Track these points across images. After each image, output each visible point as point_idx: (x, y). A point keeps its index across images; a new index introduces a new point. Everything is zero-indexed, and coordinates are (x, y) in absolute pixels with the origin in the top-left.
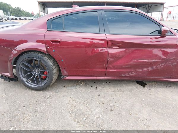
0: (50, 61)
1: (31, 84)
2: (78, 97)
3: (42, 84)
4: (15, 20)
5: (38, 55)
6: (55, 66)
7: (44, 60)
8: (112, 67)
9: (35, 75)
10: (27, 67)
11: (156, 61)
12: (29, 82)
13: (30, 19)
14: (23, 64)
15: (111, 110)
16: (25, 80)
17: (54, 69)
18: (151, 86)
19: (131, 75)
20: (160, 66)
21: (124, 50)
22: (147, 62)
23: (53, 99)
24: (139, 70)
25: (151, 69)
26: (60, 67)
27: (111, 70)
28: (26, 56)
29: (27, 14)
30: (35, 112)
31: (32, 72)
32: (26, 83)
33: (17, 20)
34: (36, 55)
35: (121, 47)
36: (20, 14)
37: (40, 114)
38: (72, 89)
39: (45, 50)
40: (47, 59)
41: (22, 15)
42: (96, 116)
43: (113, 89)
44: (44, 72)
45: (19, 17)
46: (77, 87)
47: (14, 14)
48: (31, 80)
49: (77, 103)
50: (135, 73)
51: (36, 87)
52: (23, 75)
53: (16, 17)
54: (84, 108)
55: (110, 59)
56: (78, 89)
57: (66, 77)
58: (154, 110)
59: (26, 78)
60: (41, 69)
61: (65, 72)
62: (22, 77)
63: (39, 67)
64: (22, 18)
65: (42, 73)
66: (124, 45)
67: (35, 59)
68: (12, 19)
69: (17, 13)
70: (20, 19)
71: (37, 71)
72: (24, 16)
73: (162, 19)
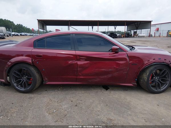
0: (34, 70)
1: (20, 88)
2: (54, 98)
3: (28, 88)
4: (17, 36)
5: (26, 66)
6: (38, 74)
7: (30, 69)
8: (81, 74)
9: (23, 81)
10: (17, 75)
11: (112, 70)
12: (18, 86)
13: (30, 35)
14: (15, 73)
15: (76, 106)
16: (15, 85)
17: (37, 76)
18: (113, 90)
19: (96, 80)
21: (88, 62)
22: (106, 71)
23: (35, 99)
24: (101, 77)
25: (110, 76)
26: (42, 74)
27: (81, 77)
28: (17, 67)
29: (28, 30)
30: (20, 107)
31: (21, 79)
32: (17, 87)
33: (18, 36)
34: (24, 65)
35: (86, 60)
36: (21, 30)
37: (23, 108)
38: (52, 92)
39: (31, 62)
40: (32, 69)
41: (23, 31)
42: (64, 109)
43: (83, 92)
44: (31, 78)
45: (20, 33)
46: (55, 91)
47: (15, 30)
48: (20, 85)
49: (53, 102)
50: (98, 79)
51: (23, 90)
52: (15, 81)
53: (17, 33)
54: (56, 104)
55: (79, 69)
56: (56, 92)
57: (47, 82)
58: (107, 105)
59: (17, 83)
60: (28, 76)
61: (46, 79)
62: (13, 83)
63: (27, 75)
64: (23, 34)
65: (29, 79)
66: (88, 58)
67: (23, 69)
68: (14, 35)
69: (19, 29)
70: (21, 35)
71: (25, 78)
72: (25, 32)
73: (150, 36)
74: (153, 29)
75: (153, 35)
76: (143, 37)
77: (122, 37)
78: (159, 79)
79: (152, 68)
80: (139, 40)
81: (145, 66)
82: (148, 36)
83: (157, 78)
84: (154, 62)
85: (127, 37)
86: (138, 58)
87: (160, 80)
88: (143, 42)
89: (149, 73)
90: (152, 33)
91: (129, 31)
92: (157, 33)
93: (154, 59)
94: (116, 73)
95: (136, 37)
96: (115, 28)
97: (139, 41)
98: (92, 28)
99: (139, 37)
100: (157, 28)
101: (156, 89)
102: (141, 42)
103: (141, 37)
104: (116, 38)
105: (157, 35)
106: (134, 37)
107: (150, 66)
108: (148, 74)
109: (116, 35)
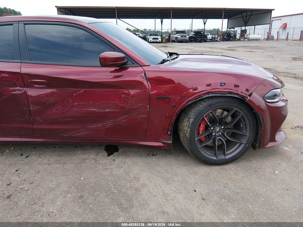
11: (112, 110)
19: (79, 134)
20: (122, 120)
22: (98, 113)
24: (90, 127)
25: (109, 123)
50: (84, 131)
55: (32, 107)
73: (269, 38)
74: (276, 25)
75: (275, 38)
76: (257, 40)
77: (217, 41)
78: (224, 131)
79: (201, 106)
80: (244, 45)
81: (188, 102)
82: (266, 37)
83: (218, 130)
84: (208, 93)
85: (227, 40)
86: (170, 81)
87: (225, 134)
88: (250, 50)
89: (195, 119)
90: (274, 33)
91: (230, 29)
92: (284, 33)
93: (208, 85)
94: (122, 118)
95: (244, 40)
96: (205, 24)
97: (245, 47)
98: (162, 22)
99: (249, 40)
100: (284, 24)
101: (215, 155)
102: (246, 50)
103: (253, 40)
104: (206, 41)
105: (283, 36)
106: (239, 40)
107: (198, 101)
108: (191, 120)
109: (206, 36)
